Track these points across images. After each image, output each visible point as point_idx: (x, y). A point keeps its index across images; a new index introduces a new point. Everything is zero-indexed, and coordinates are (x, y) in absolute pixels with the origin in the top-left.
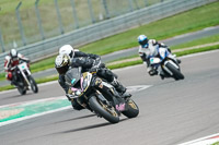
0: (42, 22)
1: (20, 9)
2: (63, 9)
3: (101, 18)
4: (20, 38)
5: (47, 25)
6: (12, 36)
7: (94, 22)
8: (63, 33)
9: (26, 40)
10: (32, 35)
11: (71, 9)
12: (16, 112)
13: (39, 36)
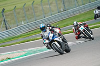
0: (35, 12)
1: (25, 6)
2: (45, 7)
3: (62, 10)
4: (25, 20)
5: (38, 14)
6: (22, 19)
7: (59, 12)
8: (45, 17)
9: (28, 21)
10: (30, 18)
11: (48, 6)
12: (24, 53)
13: (33, 19)
